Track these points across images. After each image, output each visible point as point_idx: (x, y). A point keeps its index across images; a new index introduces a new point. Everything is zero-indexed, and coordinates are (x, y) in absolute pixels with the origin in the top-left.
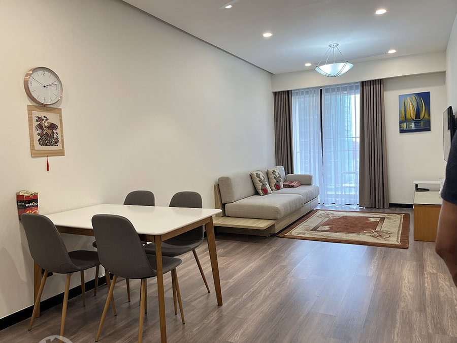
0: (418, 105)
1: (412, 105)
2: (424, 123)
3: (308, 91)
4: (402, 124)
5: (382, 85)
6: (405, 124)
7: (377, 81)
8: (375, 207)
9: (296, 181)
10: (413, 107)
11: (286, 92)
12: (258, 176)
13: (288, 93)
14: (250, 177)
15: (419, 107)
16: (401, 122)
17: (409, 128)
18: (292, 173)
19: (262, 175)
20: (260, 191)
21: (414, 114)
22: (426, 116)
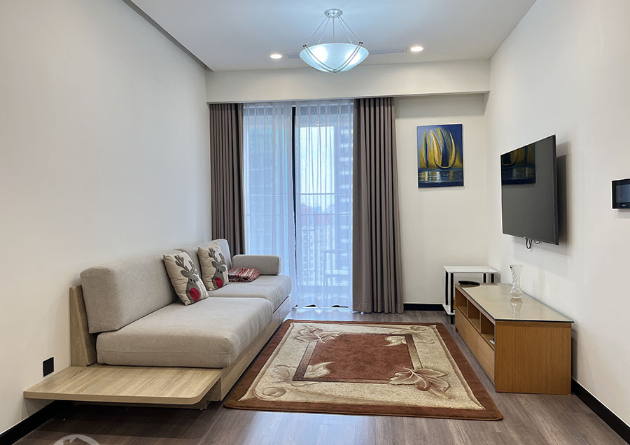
0: (445, 144)
1: (437, 143)
2: (454, 173)
3: (270, 107)
4: (423, 173)
5: (393, 107)
6: (427, 173)
7: (386, 100)
8: (383, 312)
9: (251, 268)
10: (438, 147)
11: (233, 107)
12: (180, 261)
13: (236, 108)
14: (161, 265)
15: (448, 148)
16: (420, 171)
17: (432, 180)
18: (242, 252)
19: (188, 261)
20: (185, 296)
21: (439, 158)
22: (457, 162)
